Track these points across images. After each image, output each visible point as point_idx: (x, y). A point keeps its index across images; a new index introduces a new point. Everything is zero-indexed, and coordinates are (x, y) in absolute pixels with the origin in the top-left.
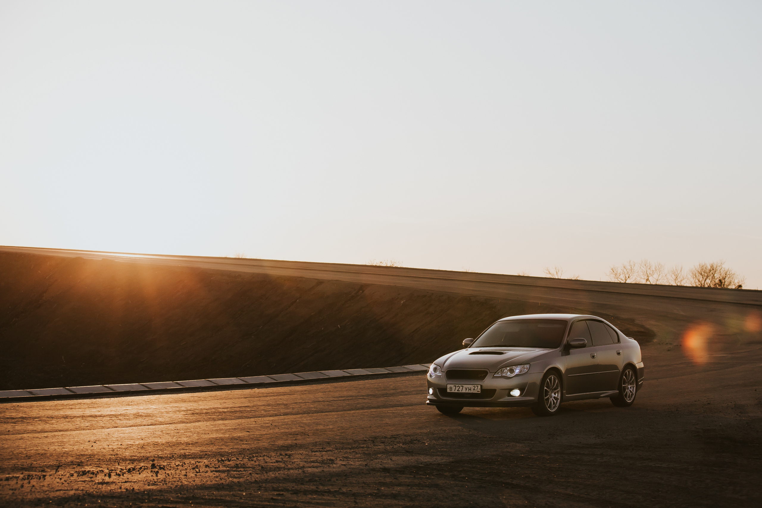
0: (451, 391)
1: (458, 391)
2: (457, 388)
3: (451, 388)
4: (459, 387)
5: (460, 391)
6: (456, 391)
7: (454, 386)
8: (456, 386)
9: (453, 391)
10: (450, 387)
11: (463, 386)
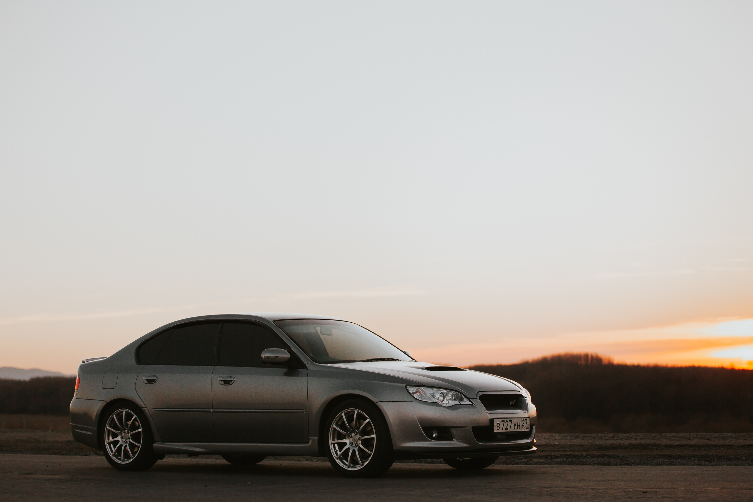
0: (499, 429)
1: (506, 429)
2: (506, 424)
3: (498, 425)
4: (507, 422)
5: (507, 429)
6: (504, 431)
7: (502, 421)
8: (504, 421)
9: (500, 431)
10: (498, 423)
11: (511, 421)
